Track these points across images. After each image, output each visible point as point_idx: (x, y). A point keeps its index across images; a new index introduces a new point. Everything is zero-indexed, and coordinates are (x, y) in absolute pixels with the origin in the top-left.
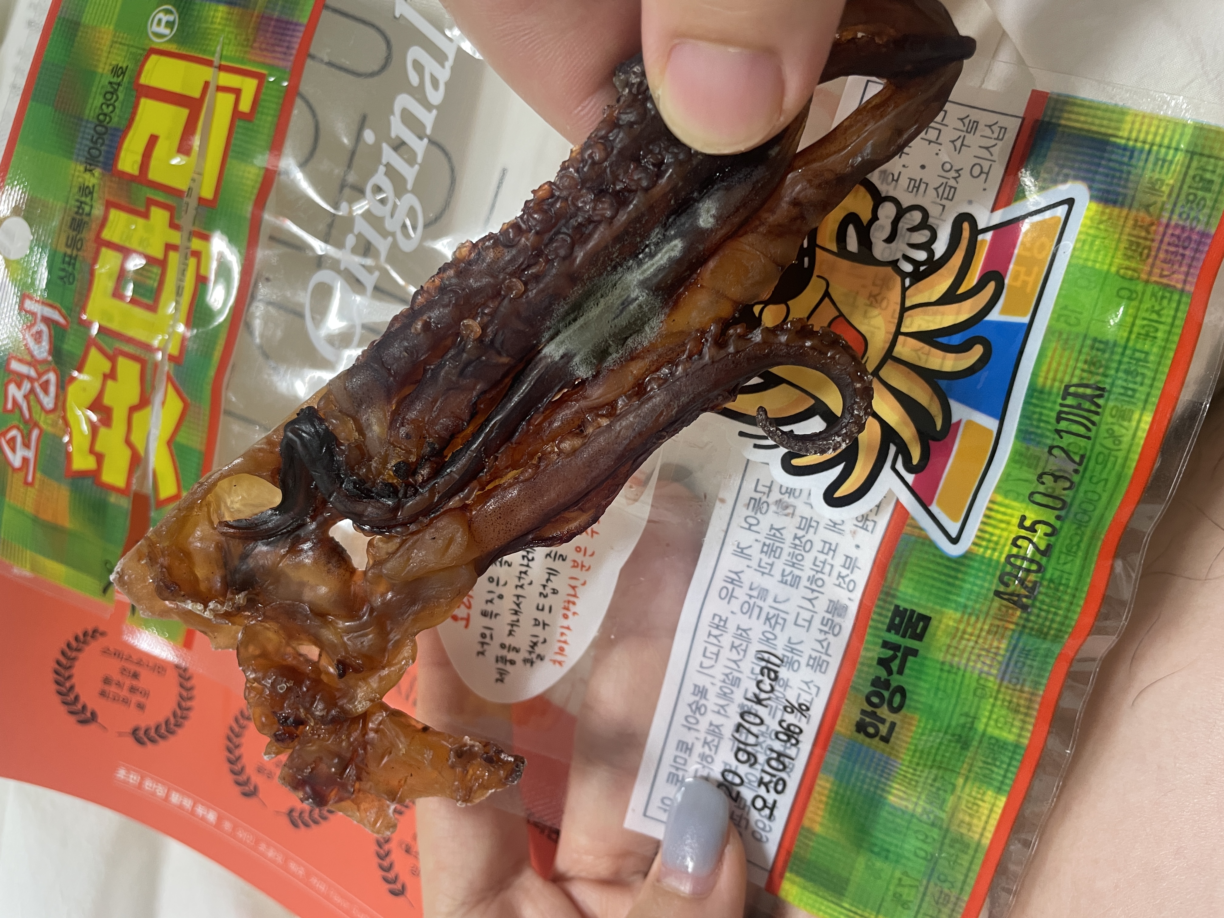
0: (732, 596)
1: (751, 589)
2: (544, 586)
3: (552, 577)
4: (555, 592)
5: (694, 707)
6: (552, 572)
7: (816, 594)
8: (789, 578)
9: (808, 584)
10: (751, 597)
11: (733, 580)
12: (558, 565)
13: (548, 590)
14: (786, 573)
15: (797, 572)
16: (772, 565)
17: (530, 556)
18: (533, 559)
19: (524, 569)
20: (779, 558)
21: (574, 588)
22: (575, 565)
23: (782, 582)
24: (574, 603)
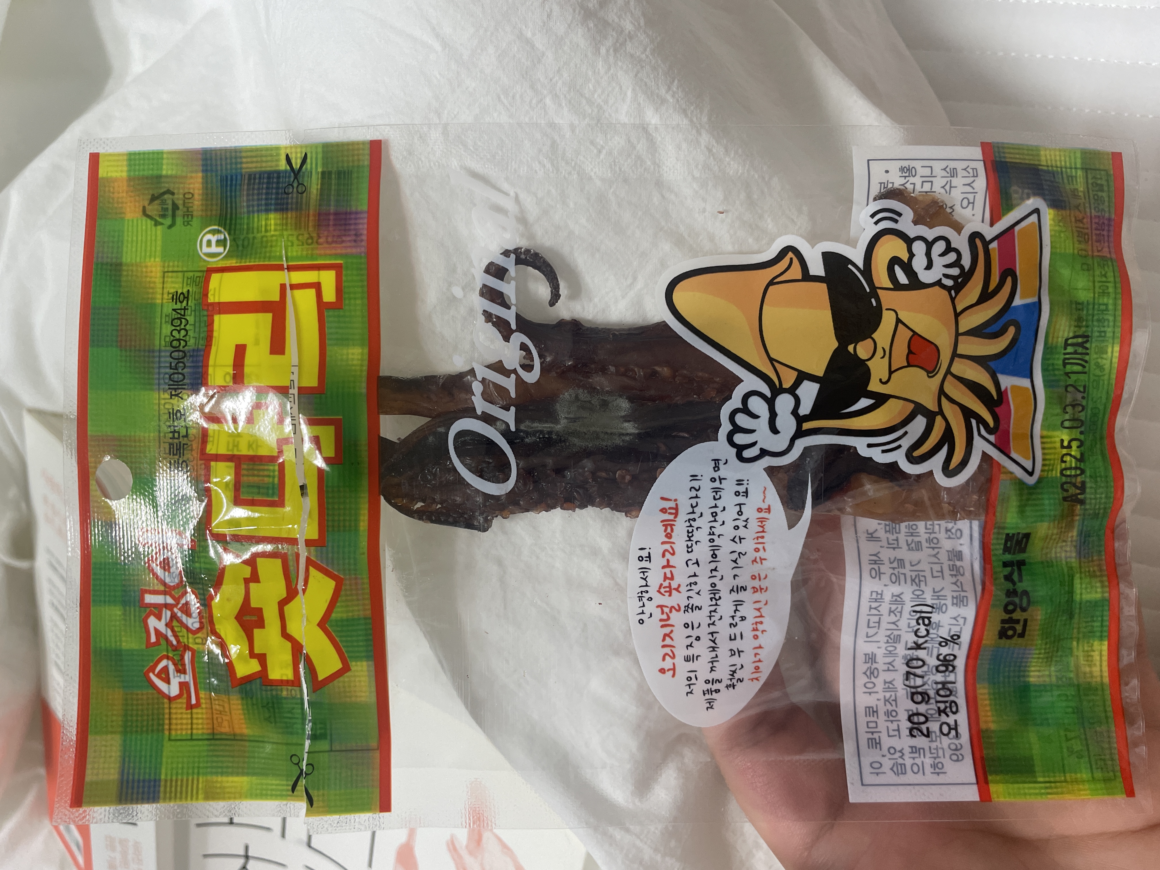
0: (880, 573)
1: (891, 563)
2: (733, 617)
3: (739, 607)
4: (743, 619)
5: (868, 673)
6: (738, 603)
7: (936, 550)
8: (913, 545)
9: (928, 545)
10: (894, 568)
11: (875, 561)
12: (742, 596)
13: (737, 619)
14: (909, 542)
15: (917, 539)
16: (897, 540)
17: (717, 597)
18: (720, 598)
19: (713, 608)
20: (899, 533)
21: (758, 610)
22: (755, 590)
23: (909, 549)
24: (761, 623)
